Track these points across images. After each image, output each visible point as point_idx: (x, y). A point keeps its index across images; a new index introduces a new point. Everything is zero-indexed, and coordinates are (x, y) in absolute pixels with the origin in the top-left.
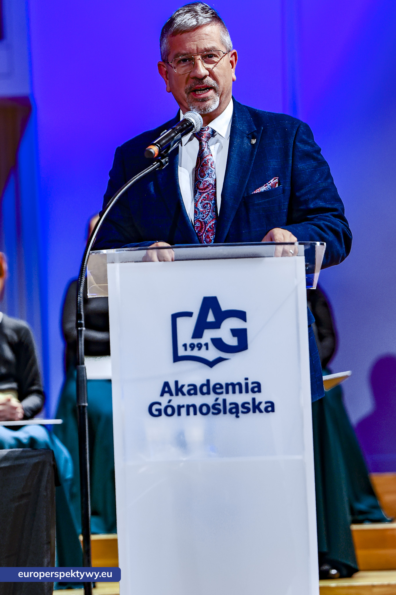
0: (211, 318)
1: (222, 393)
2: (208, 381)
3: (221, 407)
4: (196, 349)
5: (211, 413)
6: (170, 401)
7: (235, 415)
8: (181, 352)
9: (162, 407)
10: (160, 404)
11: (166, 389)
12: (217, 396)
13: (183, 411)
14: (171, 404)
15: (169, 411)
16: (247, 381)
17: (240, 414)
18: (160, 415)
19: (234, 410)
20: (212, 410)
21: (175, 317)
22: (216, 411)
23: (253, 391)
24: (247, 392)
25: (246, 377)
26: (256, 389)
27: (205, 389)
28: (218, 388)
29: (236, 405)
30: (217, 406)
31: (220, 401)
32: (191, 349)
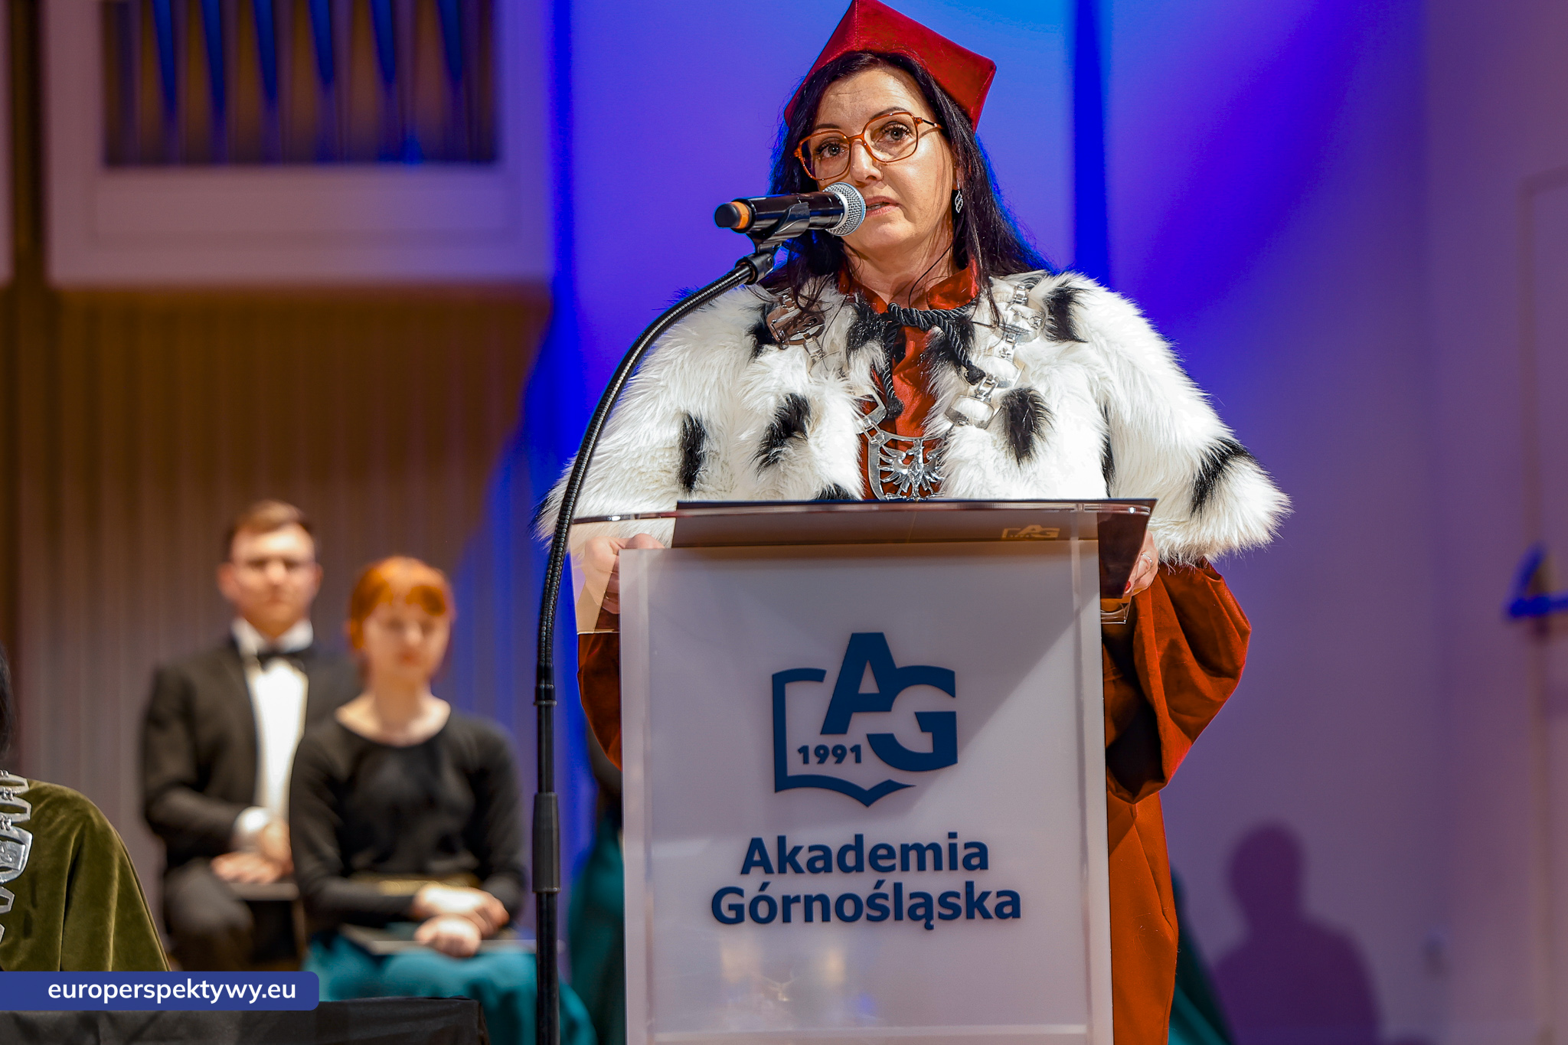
0: (869, 685)
1: (892, 868)
2: (859, 838)
3: (890, 904)
4: (831, 759)
5: (864, 916)
6: (764, 886)
7: (923, 921)
8: (795, 766)
9: (746, 901)
10: (739, 892)
11: (755, 856)
12: (881, 876)
13: (797, 910)
14: (765, 893)
15: (763, 910)
16: (953, 841)
17: (935, 922)
18: (739, 919)
19: (920, 912)
20: (866, 910)
21: (781, 681)
22: (877, 914)
23: (968, 866)
24: (953, 866)
25: (952, 831)
26: (975, 861)
27: (850, 859)
28: (883, 857)
29: (927, 897)
30: (879, 901)
31: (887, 888)
32: (817, 759)
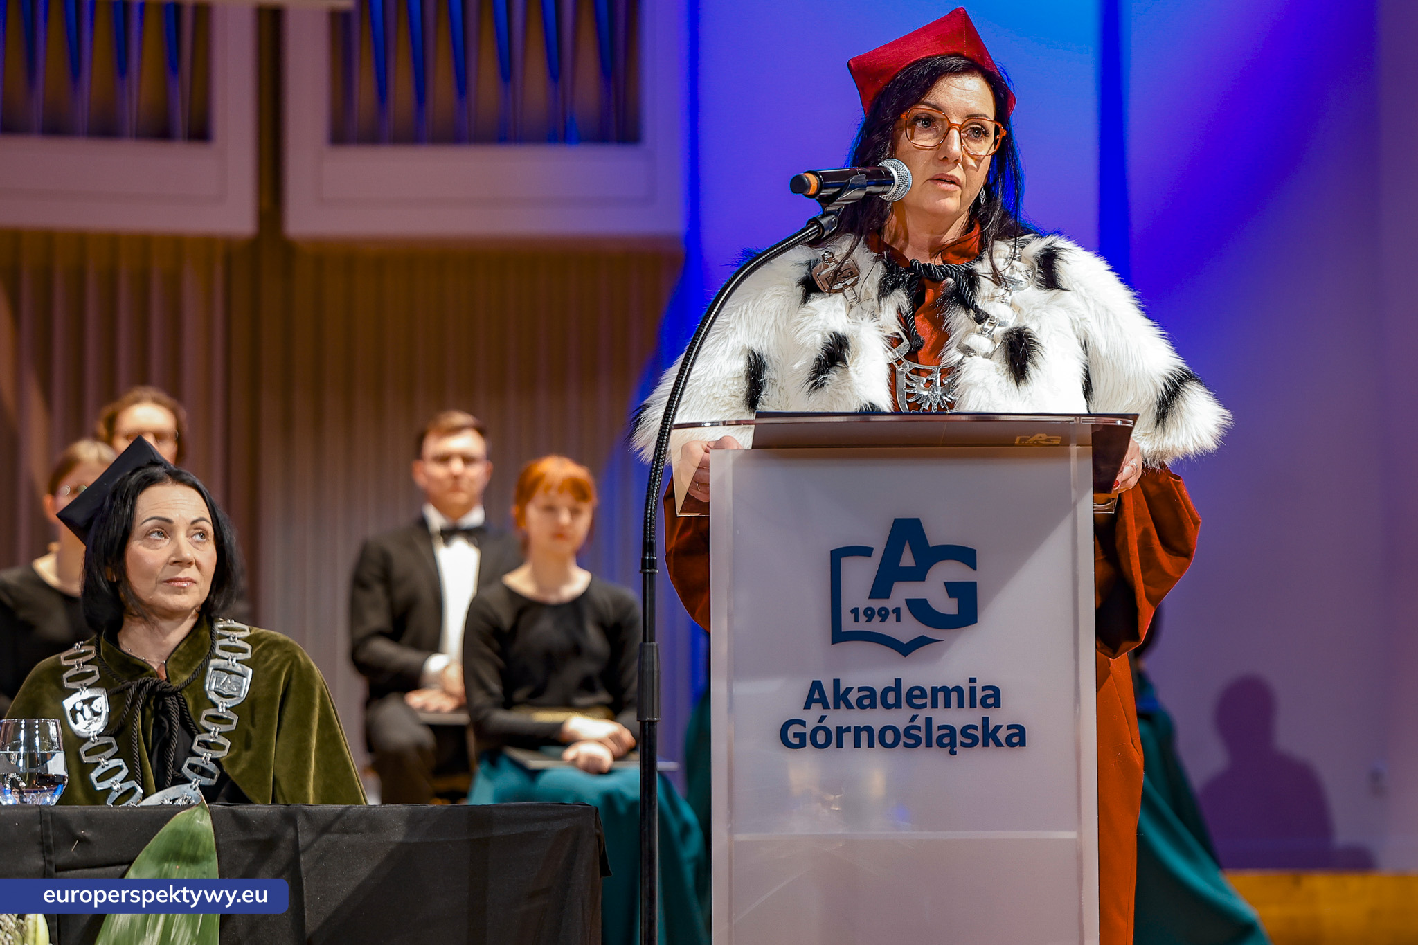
0: (907, 560)
1: (924, 706)
2: (898, 682)
3: (922, 734)
4: (877, 618)
5: (901, 743)
6: (822, 718)
7: (949, 748)
8: (848, 624)
9: (807, 731)
10: (803, 723)
11: (815, 695)
12: (915, 712)
13: (848, 738)
14: (823, 724)
15: (821, 737)
16: (973, 685)
17: (958, 749)
18: (802, 745)
19: (946, 740)
20: (903, 739)
21: (837, 556)
22: (912, 742)
23: (985, 705)
24: (973, 705)
25: (973, 676)
26: (990, 701)
27: (891, 698)
28: (917, 697)
29: (952, 729)
30: (913, 732)
31: (920, 722)
32: (866, 618)
